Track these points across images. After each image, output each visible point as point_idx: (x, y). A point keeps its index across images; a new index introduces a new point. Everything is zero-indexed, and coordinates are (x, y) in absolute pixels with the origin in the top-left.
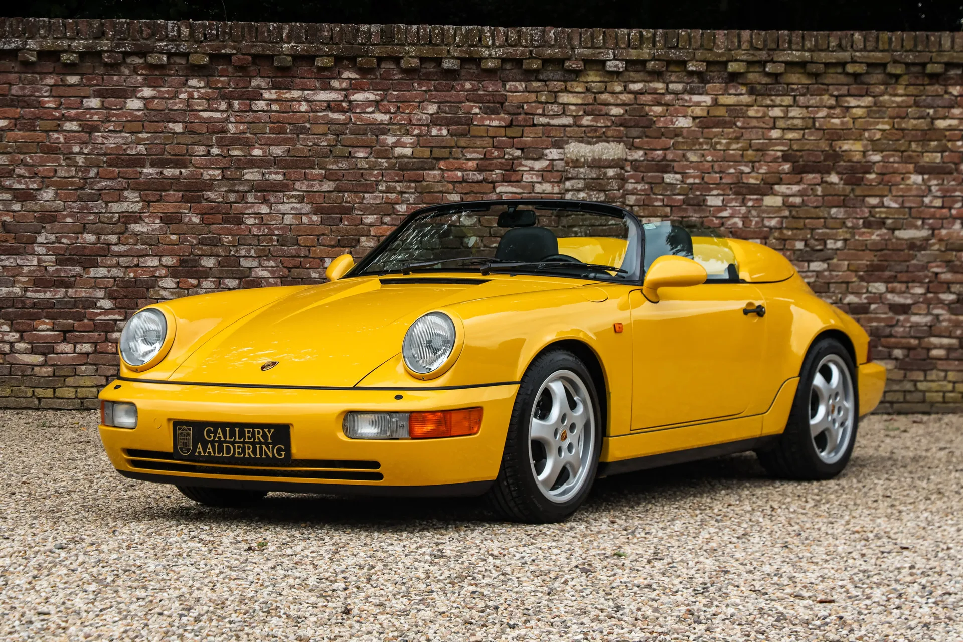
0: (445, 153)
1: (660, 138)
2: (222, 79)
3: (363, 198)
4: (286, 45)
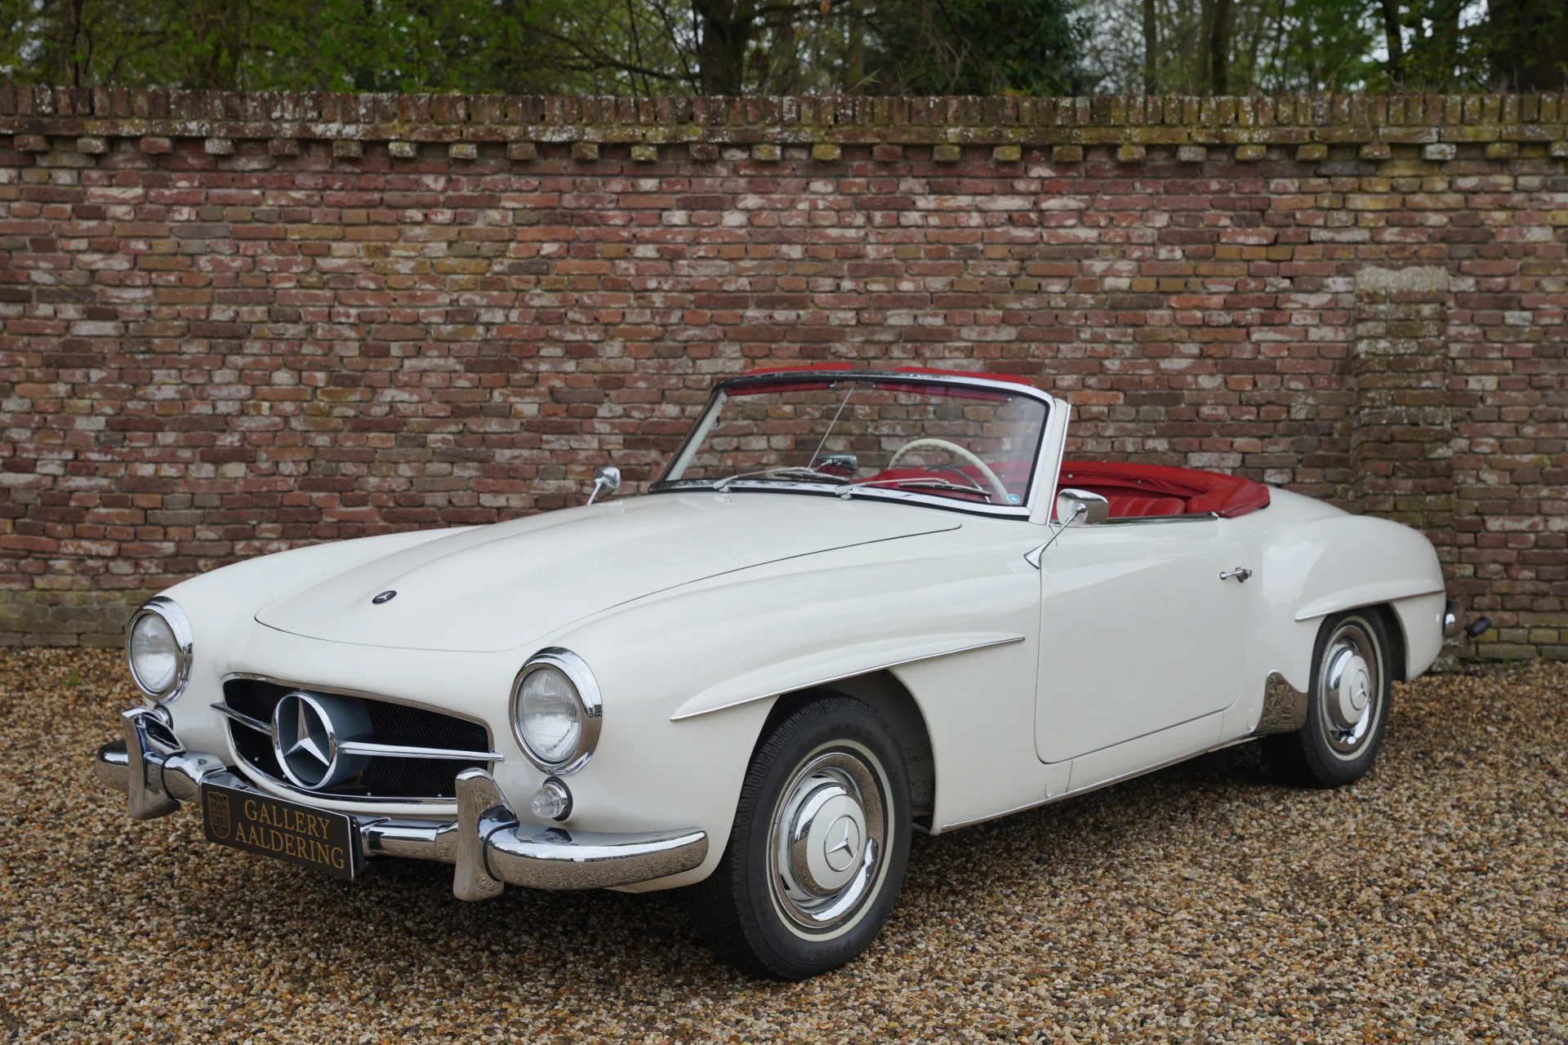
0: (1178, 284)
1: (1500, 259)
2: (858, 180)
3: (1058, 350)
4: (951, 130)
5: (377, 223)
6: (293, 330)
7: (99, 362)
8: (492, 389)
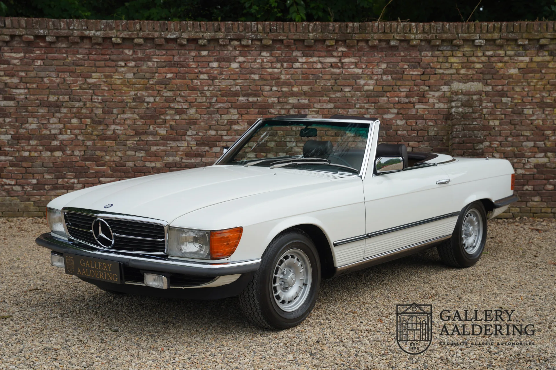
0: (390, 88)
1: (500, 80)
2: (278, 52)
3: (348, 112)
4: (311, 34)
5: (108, 66)
6: (77, 104)
7: (9, 115)
8: (149, 125)
